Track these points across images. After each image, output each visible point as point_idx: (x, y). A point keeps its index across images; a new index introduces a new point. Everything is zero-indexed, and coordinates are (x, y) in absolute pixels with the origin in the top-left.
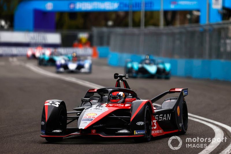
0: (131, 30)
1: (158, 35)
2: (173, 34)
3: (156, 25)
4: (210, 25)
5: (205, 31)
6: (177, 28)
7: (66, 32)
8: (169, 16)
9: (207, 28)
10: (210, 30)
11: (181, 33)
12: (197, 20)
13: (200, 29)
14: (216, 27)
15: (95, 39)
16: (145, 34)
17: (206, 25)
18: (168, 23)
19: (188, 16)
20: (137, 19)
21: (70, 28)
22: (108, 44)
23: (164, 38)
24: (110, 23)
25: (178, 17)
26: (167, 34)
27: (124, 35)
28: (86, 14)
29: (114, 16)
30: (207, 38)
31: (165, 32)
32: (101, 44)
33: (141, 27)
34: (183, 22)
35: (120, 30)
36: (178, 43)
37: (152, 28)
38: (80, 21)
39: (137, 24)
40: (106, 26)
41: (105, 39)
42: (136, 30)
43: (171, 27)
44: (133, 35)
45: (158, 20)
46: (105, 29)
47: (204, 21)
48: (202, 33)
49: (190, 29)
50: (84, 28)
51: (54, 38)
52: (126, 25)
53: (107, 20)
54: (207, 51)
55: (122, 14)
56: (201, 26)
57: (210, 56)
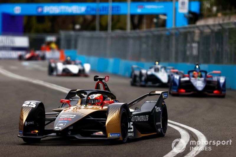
0: (98, 33)
1: (125, 38)
2: (140, 38)
3: (123, 28)
4: (177, 29)
5: (171, 35)
6: (143, 31)
7: (34, 35)
8: (136, 21)
9: (173, 32)
10: (176, 34)
11: (147, 37)
12: (164, 24)
13: (167, 33)
14: (182, 31)
15: (63, 43)
16: (112, 38)
17: (172, 29)
18: (135, 27)
19: (155, 20)
20: (104, 23)
21: (38, 31)
22: (76, 47)
23: (131, 42)
24: (78, 27)
25: (145, 21)
26: (134, 38)
27: (91, 38)
28: (54, 18)
29: (81, 20)
30: (174, 42)
31: (131, 35)
32: (69, 47)
33: (108, 31)
34: (149, 26)
35: (87, 34)
36: (144, 46)
37: (119, 32)
38: (48, 24)
39: (104, 28)
40: (74, 29)
41: (73, 43)
42: (103, 34)
43: (138, 31)
44: (100, 38)
45: (125, 24)
46: (72, 33)
47: (170, 25)
48: (169, 37)
49: (156, 33)
50: (52, 32)
51: (22, 41)
52: (93, 29)
53: (74, 23)
54: (173, 55)
55: (89, 18)
56: (167, 30)
57: (177, 60)
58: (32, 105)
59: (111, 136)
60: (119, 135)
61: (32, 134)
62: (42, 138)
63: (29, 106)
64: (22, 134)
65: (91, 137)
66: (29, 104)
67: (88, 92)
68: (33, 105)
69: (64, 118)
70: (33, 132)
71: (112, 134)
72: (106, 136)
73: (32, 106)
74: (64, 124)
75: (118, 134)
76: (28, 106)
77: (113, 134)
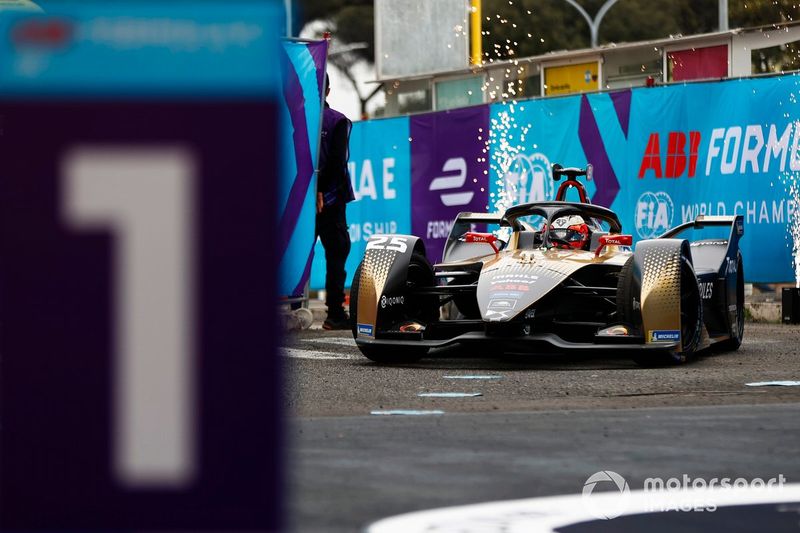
58: (395, 245)
59: (655, 338)
60: (677, 336)
61: (405, 334)
62: (433, 347)
63: (388, 248)
64: (370, 334)
65: (596, 343)
66: (387, 243)
67: (551, 211)
68: (399, 246)
69: (504, 285)
70: (406, 329)
71: (658, 334)
72: (643, 340)
73: (396, 249)
74: (512, 303)
75: (674, 333)
76: (382, 247)
77: (661, 333)
